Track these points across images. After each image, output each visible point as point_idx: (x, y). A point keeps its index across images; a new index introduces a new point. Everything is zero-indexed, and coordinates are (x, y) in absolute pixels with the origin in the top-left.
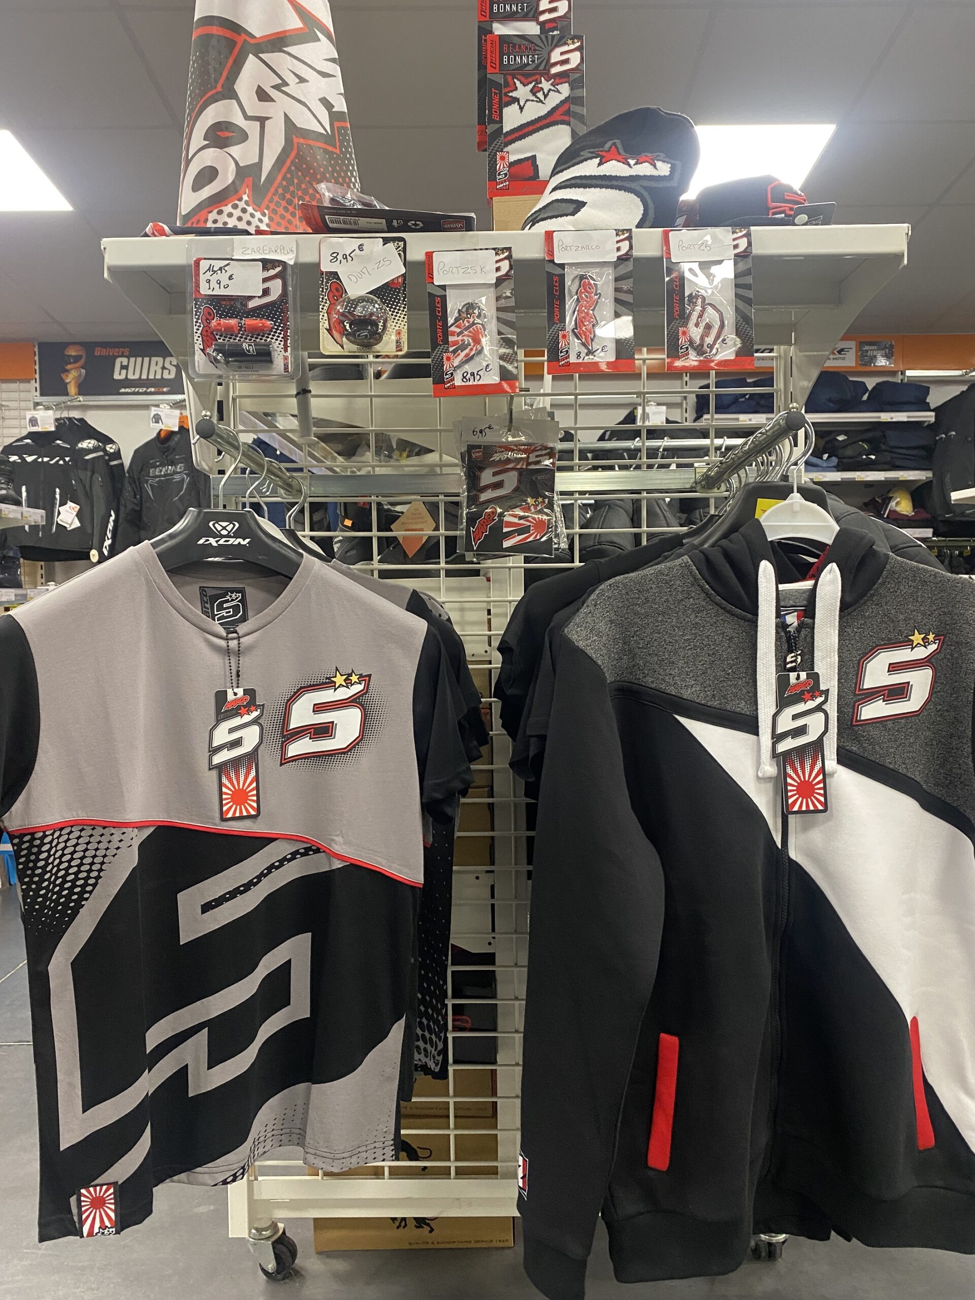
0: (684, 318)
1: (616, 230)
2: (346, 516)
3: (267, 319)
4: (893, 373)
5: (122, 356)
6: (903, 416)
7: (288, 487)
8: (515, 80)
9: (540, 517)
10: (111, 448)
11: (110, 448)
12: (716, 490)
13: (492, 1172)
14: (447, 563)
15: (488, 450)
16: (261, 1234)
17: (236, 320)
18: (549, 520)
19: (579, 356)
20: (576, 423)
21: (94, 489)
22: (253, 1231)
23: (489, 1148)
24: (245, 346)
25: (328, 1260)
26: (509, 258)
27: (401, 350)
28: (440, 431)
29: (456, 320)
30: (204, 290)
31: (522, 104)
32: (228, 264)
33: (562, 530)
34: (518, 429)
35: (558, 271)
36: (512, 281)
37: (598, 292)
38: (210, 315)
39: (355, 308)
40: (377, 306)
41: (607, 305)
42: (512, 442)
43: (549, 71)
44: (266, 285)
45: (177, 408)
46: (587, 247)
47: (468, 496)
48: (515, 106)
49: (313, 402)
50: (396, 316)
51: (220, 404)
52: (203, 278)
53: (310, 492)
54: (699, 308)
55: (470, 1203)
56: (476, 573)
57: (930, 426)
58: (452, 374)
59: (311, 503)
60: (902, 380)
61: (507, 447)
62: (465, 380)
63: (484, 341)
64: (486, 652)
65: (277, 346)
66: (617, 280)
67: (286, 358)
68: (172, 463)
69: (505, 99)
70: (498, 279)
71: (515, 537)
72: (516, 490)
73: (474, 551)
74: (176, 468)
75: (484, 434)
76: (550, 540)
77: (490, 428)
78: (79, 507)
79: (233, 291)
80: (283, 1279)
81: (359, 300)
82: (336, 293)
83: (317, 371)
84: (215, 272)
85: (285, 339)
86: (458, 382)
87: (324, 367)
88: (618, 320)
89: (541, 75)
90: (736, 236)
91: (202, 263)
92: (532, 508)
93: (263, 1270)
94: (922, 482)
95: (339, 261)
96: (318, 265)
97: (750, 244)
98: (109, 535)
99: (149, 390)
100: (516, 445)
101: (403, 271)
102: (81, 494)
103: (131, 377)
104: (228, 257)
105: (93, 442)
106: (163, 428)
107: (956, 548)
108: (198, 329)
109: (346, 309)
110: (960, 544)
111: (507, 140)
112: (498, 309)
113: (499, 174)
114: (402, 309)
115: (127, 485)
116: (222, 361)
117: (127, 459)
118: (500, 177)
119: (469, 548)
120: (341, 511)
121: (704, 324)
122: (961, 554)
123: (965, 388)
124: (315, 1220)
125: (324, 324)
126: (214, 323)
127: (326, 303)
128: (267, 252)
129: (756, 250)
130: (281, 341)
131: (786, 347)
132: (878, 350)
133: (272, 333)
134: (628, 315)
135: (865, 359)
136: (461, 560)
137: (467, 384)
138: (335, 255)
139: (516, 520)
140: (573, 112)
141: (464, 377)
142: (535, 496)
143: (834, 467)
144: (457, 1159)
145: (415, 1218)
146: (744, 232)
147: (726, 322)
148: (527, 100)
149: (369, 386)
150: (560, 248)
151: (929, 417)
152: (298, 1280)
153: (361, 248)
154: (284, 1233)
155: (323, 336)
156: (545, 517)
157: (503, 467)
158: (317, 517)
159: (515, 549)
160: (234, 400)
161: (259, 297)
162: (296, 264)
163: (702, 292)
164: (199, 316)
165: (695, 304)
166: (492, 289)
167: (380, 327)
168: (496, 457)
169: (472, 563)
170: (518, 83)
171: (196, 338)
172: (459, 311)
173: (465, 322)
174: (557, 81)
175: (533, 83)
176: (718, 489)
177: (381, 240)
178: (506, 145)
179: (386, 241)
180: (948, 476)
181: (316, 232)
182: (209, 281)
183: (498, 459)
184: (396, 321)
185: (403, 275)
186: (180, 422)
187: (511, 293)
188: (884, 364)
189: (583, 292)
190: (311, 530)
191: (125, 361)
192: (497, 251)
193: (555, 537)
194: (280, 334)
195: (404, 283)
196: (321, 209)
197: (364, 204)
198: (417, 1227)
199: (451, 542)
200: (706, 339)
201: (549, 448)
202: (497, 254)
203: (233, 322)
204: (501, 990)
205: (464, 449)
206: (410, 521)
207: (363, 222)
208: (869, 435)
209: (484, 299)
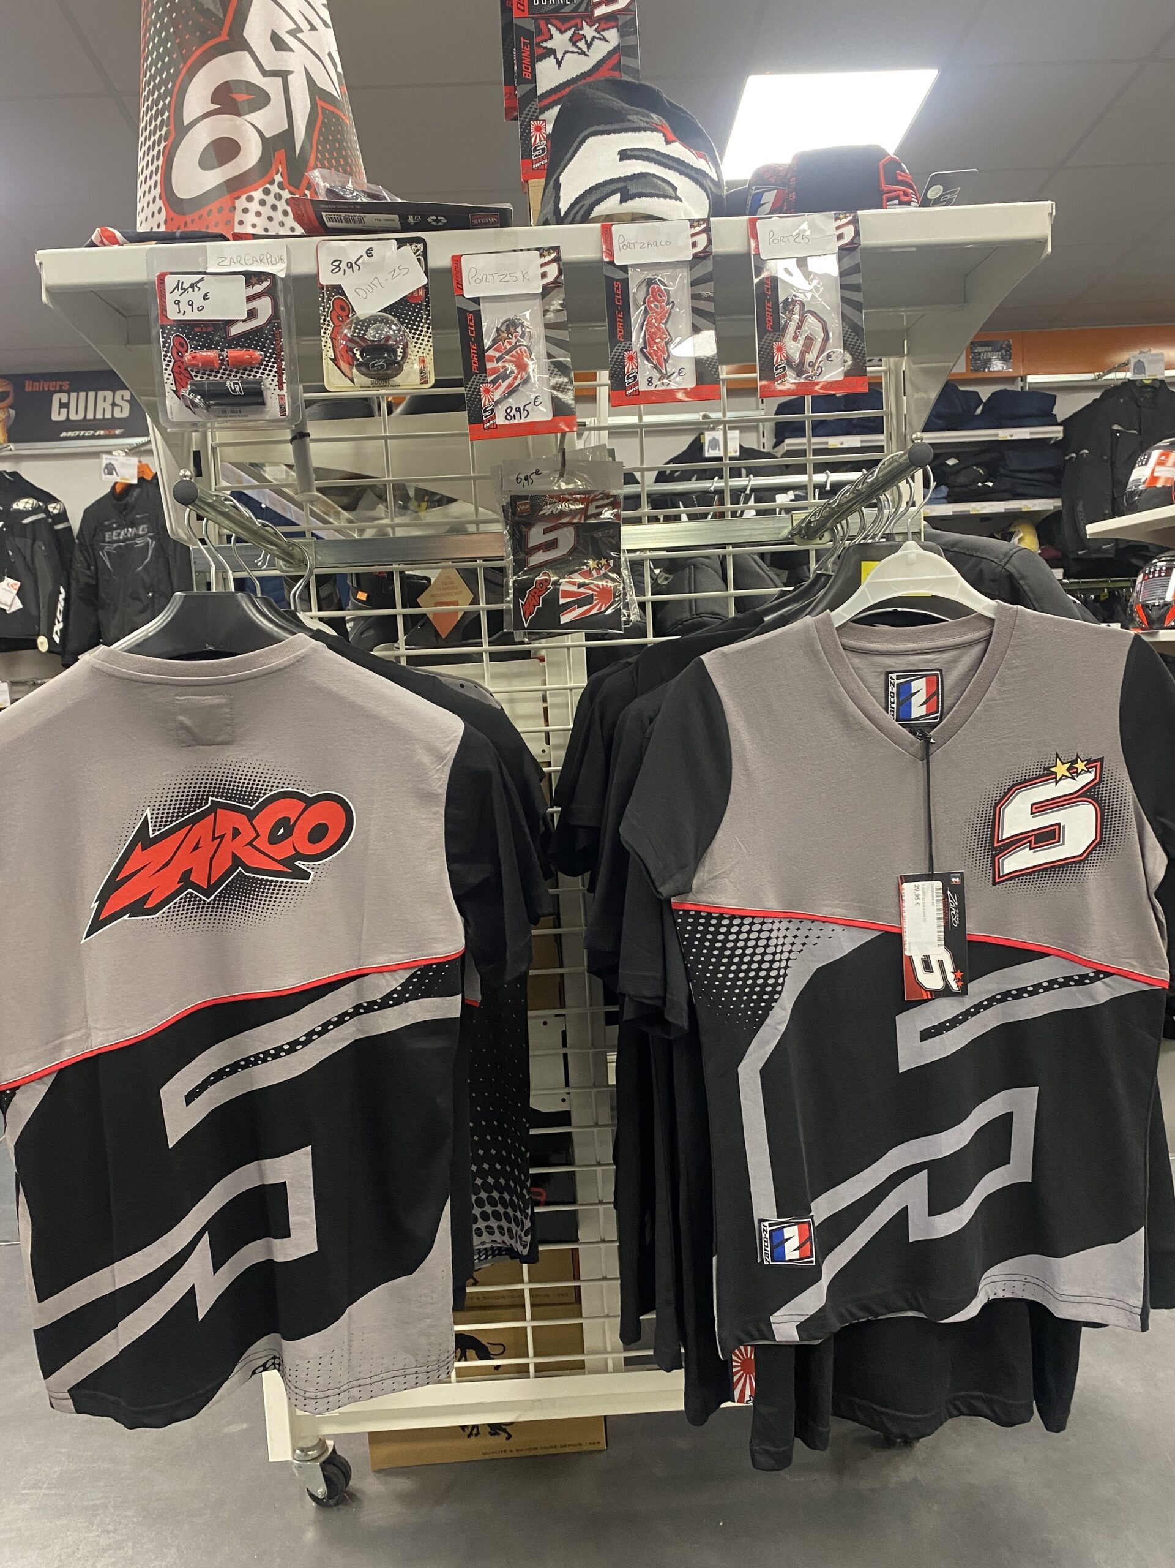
0: (779, 330)
1: (689, 220)
2: (360, 588)
3: (255, 348)
4: (1012, 380)
5: (61, 391)
6: (1026, 433)
7: (288, 556)
8: (550, 26)
9: (605, 584)
10: (55, 508)
11: (53, 508)
12: (818, 541)
13: (579, 1367)
14: (491, 643)
15: (536, 501)
16: (307, 1455)
17: (215, 351)
18: (615, 587)
19: (650, 382)
20: (642, 462)
21: (37, 562)
22: (298, 1452)
23: (574, 1340)
24: (229, 384)
25: (388, 1479)
26: (557, 260)
27: (427, 383)
28: (474, 478)
29: (495, 342)
30: (173, 314)
31: (559, 57)
32: (201, 280)
33: (633, 598)
34: (573, 474)
35: (619, 275)
36: (563, 289)
37: (671, 300)
38: (183, 347)
39: (366, 331)
40: (394, 327)
41: (682, 317)
42: (567, 490)
43: (592, 13)
44: (252, 305)
45: (134, 455)
46: (655, 244)
47: (514, 560)
48: (551, 61)
49: (313, 448)
50: (418, 339)
51: (197, 455)
52: (170, 299)
53: (318, 562)
54: (796, 317)
55: (553, 1402)
56: (526, 655)
57: (1058, 444)
58: (492, 410)
59: (317, 576)
60: (1022, 388)
61: (560, 497)
62: (509, 417)
63: (532, 367)
64: (544, 751)
65: (269, 383)
66: (693, 283)
67: (282, 398)
68: (133, 525)
69: (538, 51)
70: (544, 287)
71: (575, 609)
72: (573, 550)
73: (524, 629)
74: (138, 530)
75: (530, 481)
76: (618, 612)
77: (537, 473)
78: (19, 583)
79: (209, 314)
80: (337, 1504)
81: (370, 321)
82: (341, 312)
83: (315, 408)
84: (185, 290)
85: (280, 373)
86: (500, 420)
87: (325, 403)
88: (696, 336)
89: (583, 18)
90: (839, 223)
91: (168, 278)
92: (594, 572)
93: (312, 1496)
94: (1049, 513)
95: (342, 271)
96: (316, 277)
97: (857, 233)
98: (60, 617)
99: (97, 434)
100: (570, 494)
101: (425, 281)
102: (20, 567)
103: (73, 417)
104: (200, 270)
105: (31, 501)
106: (118, 480)
107: (1092, 591)
108: (168, 365)
109: (354, 332)
110: (1094, 586)
111: (542, 104)
112: (547, 326)
113: (535, 150)
114: (425, 329)
115: (77, 553)
116: (202, 405)
117: (75, 521)
118: (537, 153)
119: (519, 625)
120: (352, 582)
121: (804, 337)
122: (1097, 598)
123: (1098, 395)
124: (369, 1433)
125: (328, 353)
126: (188, 356)
127: (329, 325)
128: (251, 261)
129: (866, 241)
130: (274, 376)
131: (897, 359)
132: (992, 351)
133: (263, 367)
134: (709, 329)
135: (978, 363)
136: (508, 639)
137: (512, 422)
138: (337, 263)
139: (574, 589)
140: (624, 65)
141: (508, 414)
142: (598, 556)
143: (944, 498)
144: (536, 1355)
145: (489, 1425)
146: (849, 218)
147: (831, 334)
148: (566, 52)
149: (384, 425)
150: (621, 245)
151: (1056, 432)
152: (354, 1505)
153: (369, 252)
154: (334, 1451)
155: (328, 368)
156: (610, 584)
157: (555, 522)
158: (325, 592)
159: (574, 625)
160: (214, 449)
161: (243, 321)
162: (287, 276)
163: (801, 297)
164: (168, 347)
165: (791, 312)
166: (538, 302)
167: (399, 354)
168: (547, 510)
169: (523, 643)
170: (553, 30)
171: (166, 376)
172: (498, 330)
173: (506, 343)
174: (603, 25)
175: (573, 29)
176: (821, 539)
177: (395, 241)
178: (542, 112)
179: (401, 243)
180: (1081, 503)
181: (310, 232)
182: (178, 303)
183: (549, 512)
184: (418, 345)
185: (424, 286)
186: (139, 472)
187: (561, 305)
188: (1001, 369)
189: (652, 302)
190: (320, 610)
191: (64, 398)
192: (542, 252)
193: (624, 608)
194: (273, 367)
195: (426, 297)
196: (315, 203)
197: (369, 195)
198: (491, 1434)
199: (496, 618)
200: (807, 356)
201: (612, 496)
202: (541, 255)
203: (212, 354)
204: (578, 1152)
205: (505, 501)
206: (441, 592)
207: (370, 219)
208: (985, 457)
209: (528, 313)
